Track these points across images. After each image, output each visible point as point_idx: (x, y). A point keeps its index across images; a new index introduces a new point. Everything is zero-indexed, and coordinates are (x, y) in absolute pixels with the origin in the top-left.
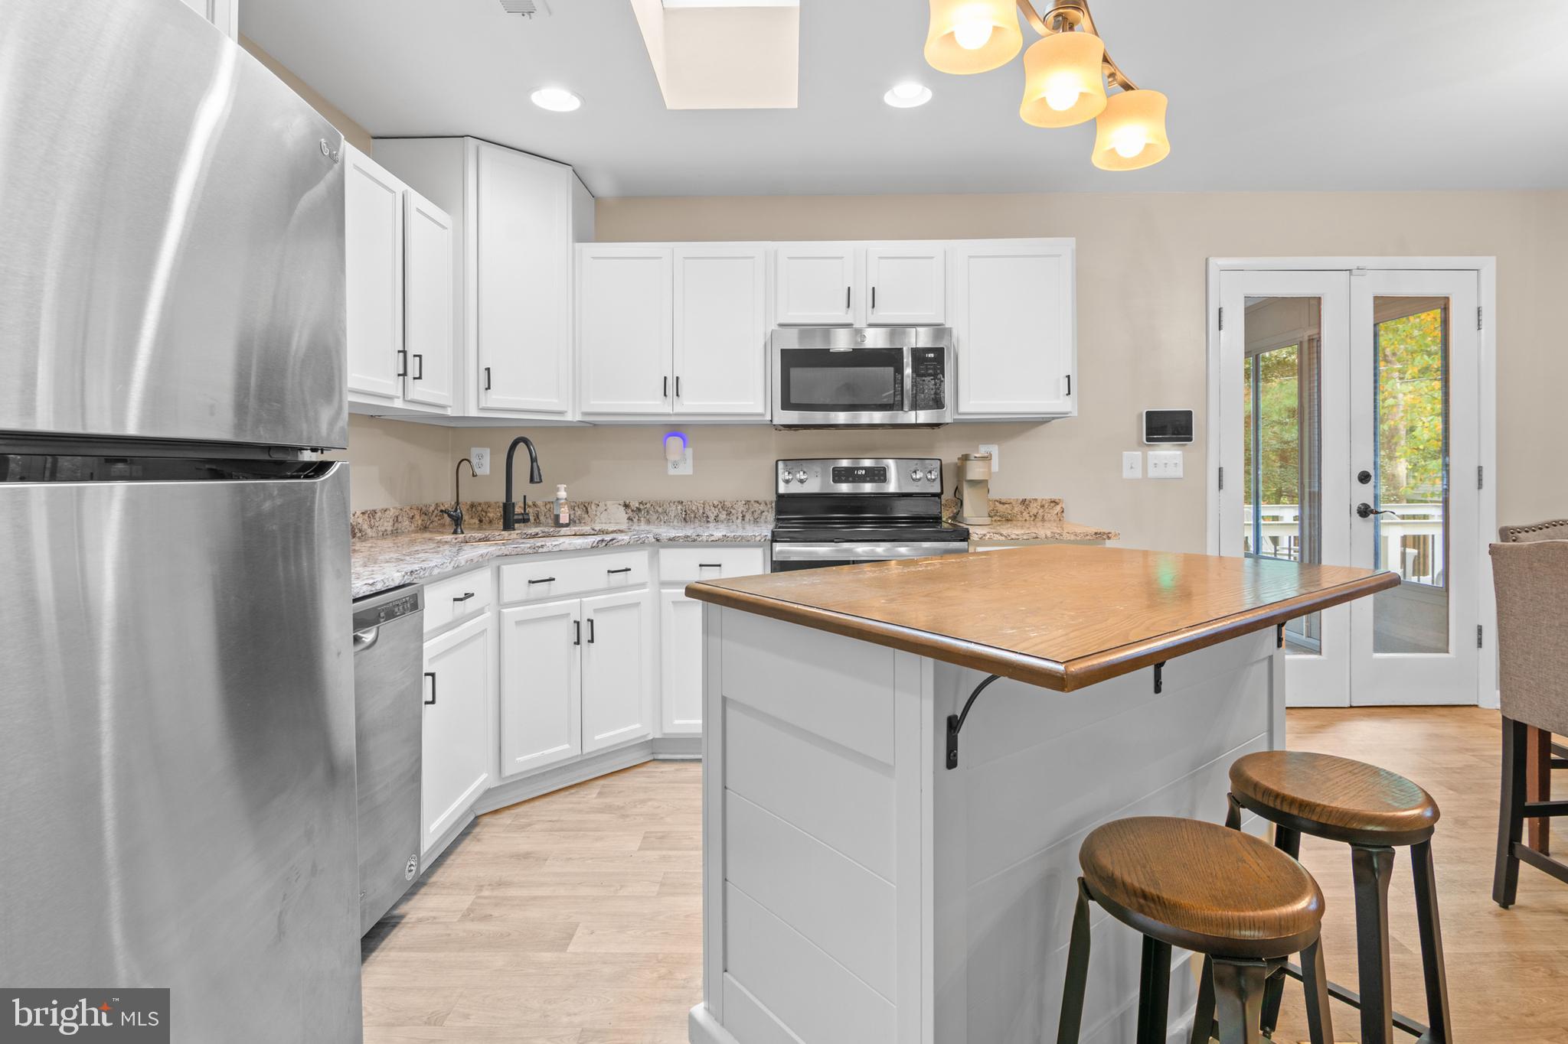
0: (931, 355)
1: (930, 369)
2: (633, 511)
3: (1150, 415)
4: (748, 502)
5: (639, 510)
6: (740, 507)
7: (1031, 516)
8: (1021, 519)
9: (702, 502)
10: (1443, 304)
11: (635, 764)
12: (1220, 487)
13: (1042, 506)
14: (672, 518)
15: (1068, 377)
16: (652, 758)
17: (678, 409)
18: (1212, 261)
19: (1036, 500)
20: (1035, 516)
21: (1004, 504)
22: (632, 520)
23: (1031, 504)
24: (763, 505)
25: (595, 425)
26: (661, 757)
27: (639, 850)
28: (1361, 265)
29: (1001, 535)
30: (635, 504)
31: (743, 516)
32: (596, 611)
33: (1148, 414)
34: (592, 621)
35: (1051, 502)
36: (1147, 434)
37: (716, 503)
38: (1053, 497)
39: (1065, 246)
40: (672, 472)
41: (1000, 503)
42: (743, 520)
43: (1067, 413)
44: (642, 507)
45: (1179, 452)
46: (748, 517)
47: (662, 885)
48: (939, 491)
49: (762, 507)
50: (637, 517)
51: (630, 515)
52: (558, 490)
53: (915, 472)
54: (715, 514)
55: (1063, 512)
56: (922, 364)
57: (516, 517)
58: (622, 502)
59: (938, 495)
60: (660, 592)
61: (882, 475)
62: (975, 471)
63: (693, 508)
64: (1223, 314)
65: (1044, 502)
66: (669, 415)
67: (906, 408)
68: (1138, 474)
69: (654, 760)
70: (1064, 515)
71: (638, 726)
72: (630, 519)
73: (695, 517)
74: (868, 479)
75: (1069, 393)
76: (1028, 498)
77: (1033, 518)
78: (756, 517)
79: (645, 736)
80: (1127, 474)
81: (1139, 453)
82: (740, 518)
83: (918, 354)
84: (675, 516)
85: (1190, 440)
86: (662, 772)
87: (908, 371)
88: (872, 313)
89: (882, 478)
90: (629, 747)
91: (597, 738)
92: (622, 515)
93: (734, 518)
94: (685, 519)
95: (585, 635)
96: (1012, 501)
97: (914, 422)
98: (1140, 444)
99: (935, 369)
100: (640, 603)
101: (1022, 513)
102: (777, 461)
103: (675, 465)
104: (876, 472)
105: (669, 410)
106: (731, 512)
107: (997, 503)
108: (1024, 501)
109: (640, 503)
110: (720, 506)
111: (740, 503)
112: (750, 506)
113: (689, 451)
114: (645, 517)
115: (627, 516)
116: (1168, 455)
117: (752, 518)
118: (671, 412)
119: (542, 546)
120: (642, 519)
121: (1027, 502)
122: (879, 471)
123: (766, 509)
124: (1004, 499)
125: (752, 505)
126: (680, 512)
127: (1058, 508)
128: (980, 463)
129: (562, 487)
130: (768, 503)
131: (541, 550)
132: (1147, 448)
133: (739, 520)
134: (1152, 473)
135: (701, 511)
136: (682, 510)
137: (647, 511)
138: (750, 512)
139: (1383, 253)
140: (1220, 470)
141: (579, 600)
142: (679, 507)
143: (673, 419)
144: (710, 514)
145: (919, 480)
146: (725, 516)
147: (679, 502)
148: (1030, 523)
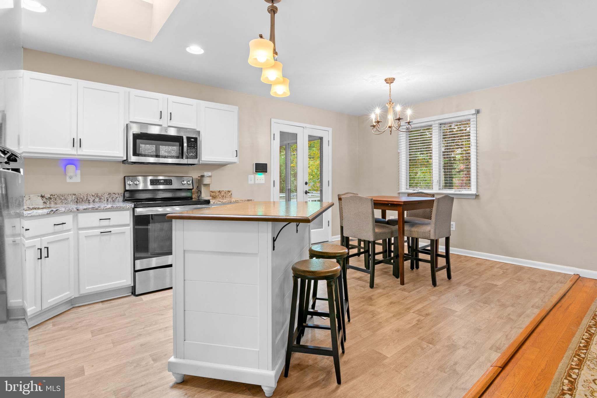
0: (193, 140)
1: (193, 145)
2: (46, 199)
4: (109, 194)
5: (50, 198)
6: (106, 196)
8: (218, 197)
9: (86, 194)
10: (321, 139)
11: (65, 310)
12: (274, 186)
13: (225, 193)
14: (70, 201)
15: (237, 151)
16: (72, 307)
17: (80, 153)
18: (272, 119)
19: (223, 191)
20: (223, 196)
21: (213, 192)
22: (46, 203)
26: (77, 305)
27: (92, 337)
28: (306, 126)
29: (220, 201)
30: (47, 196)
31: (108, 200)
32: (48, 243)
33: (256, 164)
34: (48, 248)
35: (228, 191)
36: (256, 170)
37: (93, 194)
39: (235, 109)
40: (68, 180)
41: (212, 192)
42: (108, 201)
43: (236, 162)
44: (52, 197)
45: (263, 176)
46: (110, 200)
47: (113, 343)
48: (192, 188)
49: (116, 196)
50: (49, 202)
51: (44, 201)
53: (184, 181)
54: (93, 199)
55: (231, 194)
56: (190, 142)
58: (40, 195)
59: (191, 189)
60: (78, 232)
61: (171, 182)
62: (206, 181)
63: (81, 197)
64: (275, 136)
65: (225, 191)
67: (184, 158)
68: (253, 182)
69: (73, 307)
70: (232, 195)
71: (68, 293)
72: (44, 203)
73: (82, 201)
74: (165, 184)
75: (237, 156)
76: (221, 190)
78: (113, 200)
79: (71, 297)
80: (250, 182)
81: (253, 176)
82: (106, 200)
83: (189, 139)
84: (71, 201)
85: (267, 172)
86: (82, 310)
87: (185, 145)
88: (170, 122)
89: (171, 183)
90: (61, 304)
91: (49, 301)
92: (40, 201)
93: (103, 201)
94: (77, 202)
95: (44, 254)
96: (216, 191)
97: (187, 163)
98: (253, 173)
99: (194, 145)
100: (69, 238)
101: (219, 195)
102: (125, 177)
103: (71, 178)
104: (168, 181)
105: (75, 153)
106: (101, 198)
109: (51, 195)
110: (95, 196)
111: (105, 194)
112: (111, 195)
113: (79, 172)
114: (54, 202)
115: (43, 201)
116: (261, 176)
117: (112, 200)
118: (76, 154)
120: (52, 202)
121: (220, 192)
122: (169, 181)
123: (119, 196)
125: (112, 195)
126: (74, 199)
128: (208, 178)
130: (119, 194)
132: (255, 174)
133: (106, 201)
134: (256, 182)
136: (75, 198)
137: (55, 199)
138: (111, 198)
139: (310, 124)
140: (274, 181)
141: (40, 238)
142: (74, 196)
143: (77, 157)
144: (90, 199)
145: (185, 184)
146: (98, 200)
147: (73, 194)
148: (222, 199)
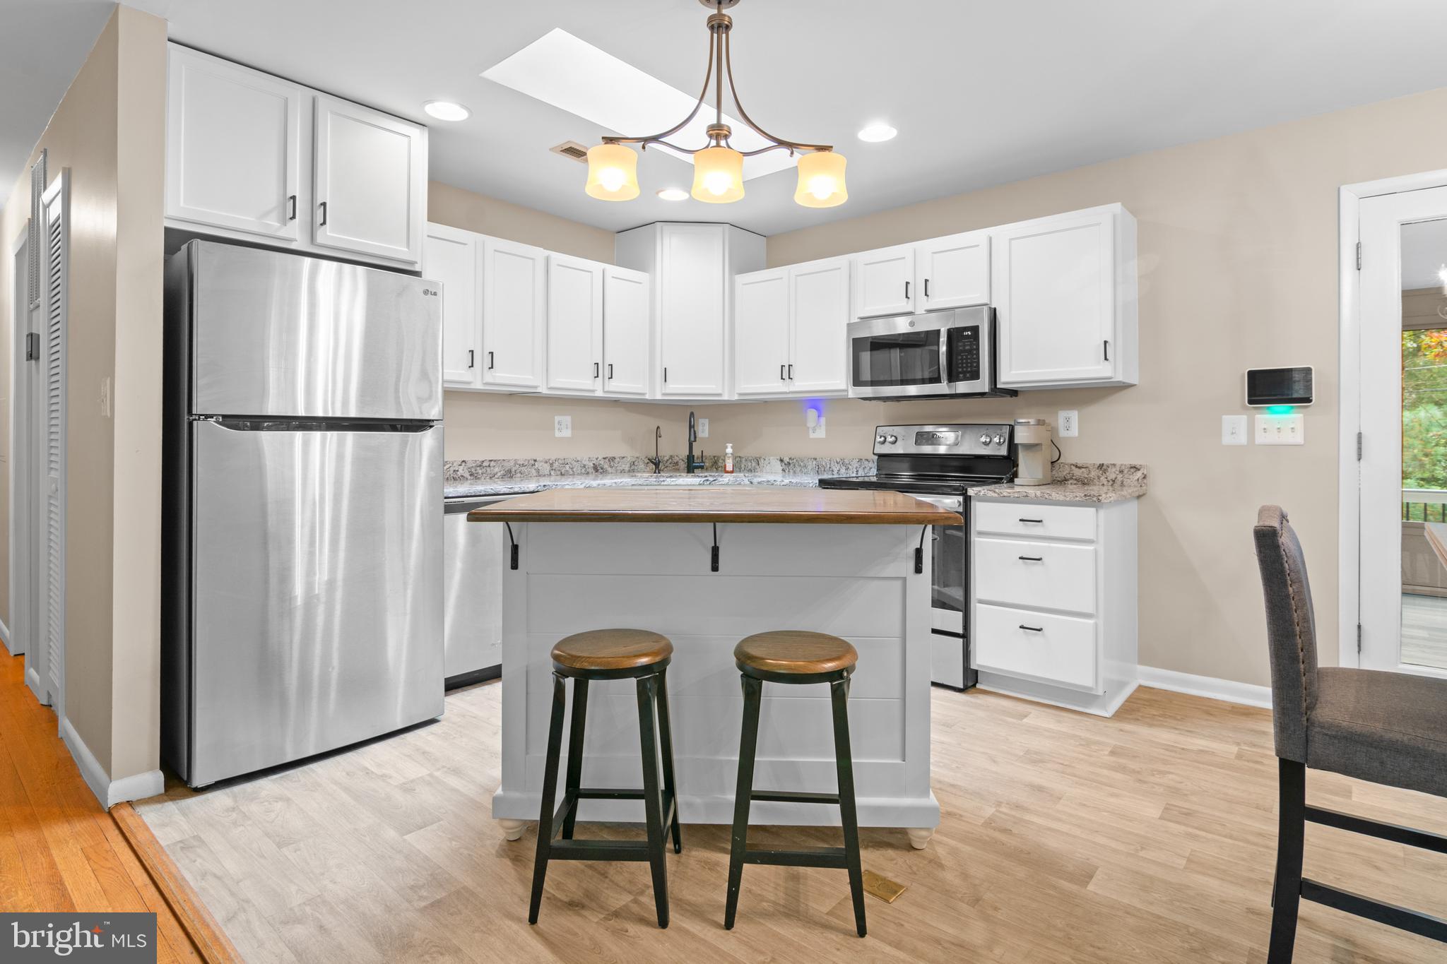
0: (965, 334)
1: (968, 345)
2: (785, 464)
3: (1253, 375)
6: (855, 464)
7: (1108, 481)
8: (1097, 483)
9: (830, 459)
12: (1359, 457)
13: (1121, 472)
14: (810, 471)
15: (1105, 341)
17: (792, 389)
18: (1345, 187)
19: (1114, 465)
20: (1114, 481)
21: (1080, 468)
23: (1109, 470)
24: (871, 462)
25: (766, 402)
30: (786, 460)
31: (857, 471)
33: (1250, 374)
35: (1131, 468)
36: (1251, 397)
37: (838, 460)
38: (1134, 463)
39: (1107, 215)
40: (811, 436)
41: (1076, 467)
44: (791, 462)
46: (860, 471)
48: (1006, 453)
50: (788, 469)
51: (783, 467)
52: (727, 447)
54: (838, 468)
55: (1144, 478)
56: (960, 341)
57: (694, 464)
58: (779, 458)
59: (1007, 457)
63: (823, 463)
64: (1363, 252)
65: (1123, 467)
66: (786, 393)
67: (944, 381)
68: (1242, 439)
70: (1145, 481)
72: (783, 470)
73: (824, 470)
75: (1106, 358)
76: (1105, 463)
77: (1111, 482)
80: (1227, 440)
81: (1241, 417)
83: (952, 333)
84: (811, 469)
85: (1310, 401)
88: (927, 301)
92: (778, 466)
93: (851, 472)
96: (1088, 465)
98: (1242, 407)
99: (971, 345)
101: (1099, 478)
102: (876, 427)
103: (813, 431)
105: (786, 389)
106: (848, 468)
107: (1072, 466)
108: (1101, 466)
109: (790, 459)
110: (841, 463)
111: (854, 461)
113: (823, 420)
114: (792, 469)
116: (1281, 418)
118: (792, 391)
119: (664, 481)
120: (790, 470)
121: (1104, 467)
123: (873, 466)
124: (1080, 463)
125: (863, 462)
126: (815, 466)
127: (1139, 474)
129: (729, 445)
131: (663, 483)
132: (1254, 411)
134: (1260, 438)
135: (828, 466)
136: (816, 464)
137: (794, 465)
138: (862, 468)
140: (1360, 436)
142: (814, 463)
143: (790, 396)
144: (835, 468)
145: (987, 443)
147: (815, 458)
148: (1111, 488)
